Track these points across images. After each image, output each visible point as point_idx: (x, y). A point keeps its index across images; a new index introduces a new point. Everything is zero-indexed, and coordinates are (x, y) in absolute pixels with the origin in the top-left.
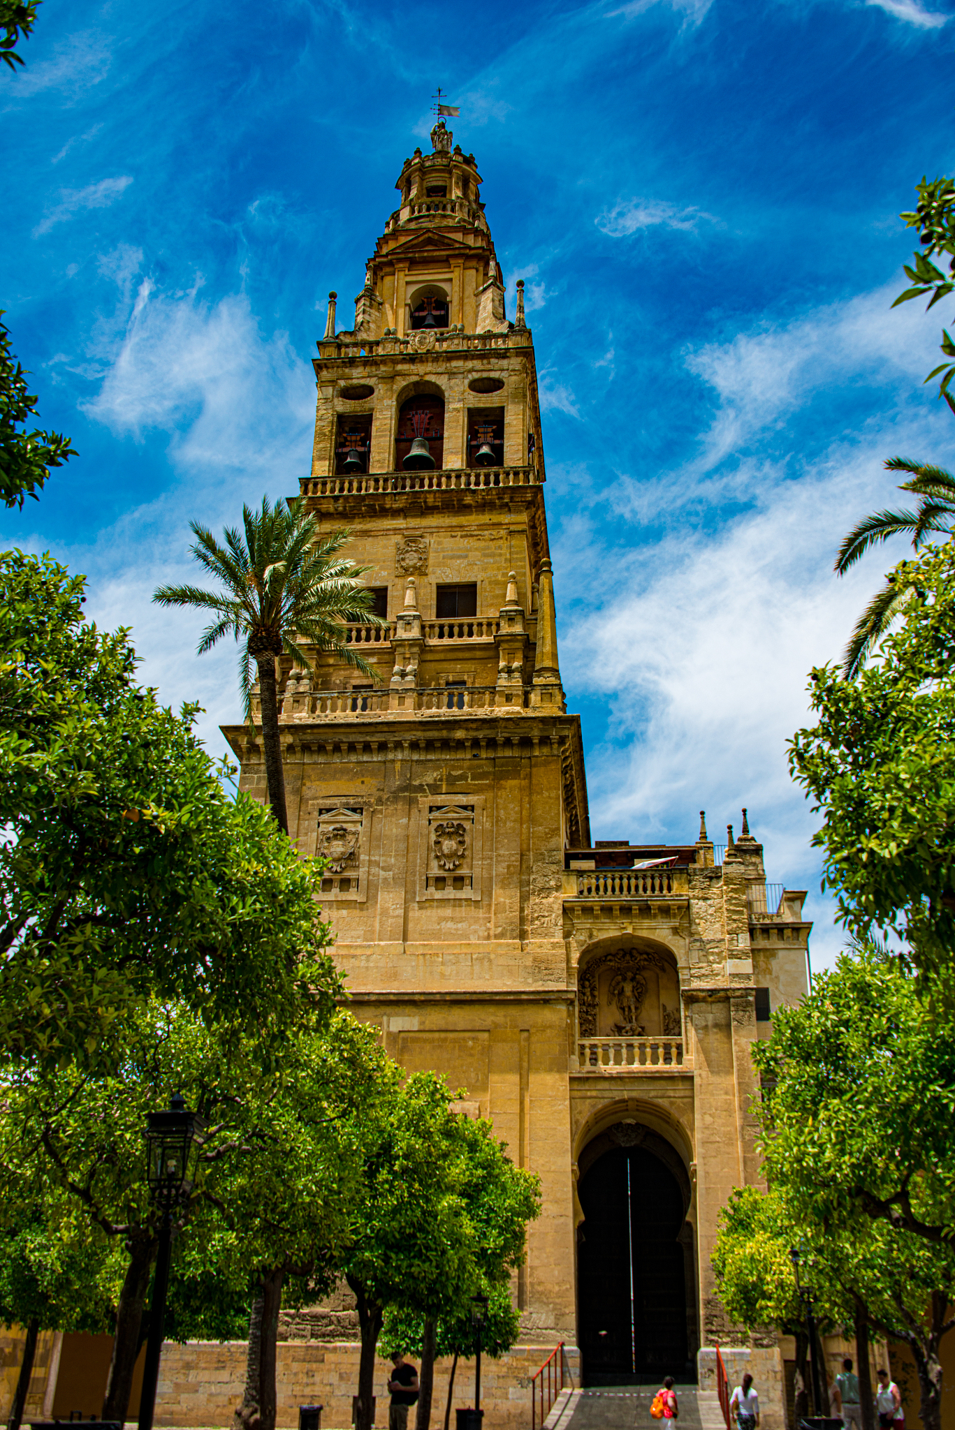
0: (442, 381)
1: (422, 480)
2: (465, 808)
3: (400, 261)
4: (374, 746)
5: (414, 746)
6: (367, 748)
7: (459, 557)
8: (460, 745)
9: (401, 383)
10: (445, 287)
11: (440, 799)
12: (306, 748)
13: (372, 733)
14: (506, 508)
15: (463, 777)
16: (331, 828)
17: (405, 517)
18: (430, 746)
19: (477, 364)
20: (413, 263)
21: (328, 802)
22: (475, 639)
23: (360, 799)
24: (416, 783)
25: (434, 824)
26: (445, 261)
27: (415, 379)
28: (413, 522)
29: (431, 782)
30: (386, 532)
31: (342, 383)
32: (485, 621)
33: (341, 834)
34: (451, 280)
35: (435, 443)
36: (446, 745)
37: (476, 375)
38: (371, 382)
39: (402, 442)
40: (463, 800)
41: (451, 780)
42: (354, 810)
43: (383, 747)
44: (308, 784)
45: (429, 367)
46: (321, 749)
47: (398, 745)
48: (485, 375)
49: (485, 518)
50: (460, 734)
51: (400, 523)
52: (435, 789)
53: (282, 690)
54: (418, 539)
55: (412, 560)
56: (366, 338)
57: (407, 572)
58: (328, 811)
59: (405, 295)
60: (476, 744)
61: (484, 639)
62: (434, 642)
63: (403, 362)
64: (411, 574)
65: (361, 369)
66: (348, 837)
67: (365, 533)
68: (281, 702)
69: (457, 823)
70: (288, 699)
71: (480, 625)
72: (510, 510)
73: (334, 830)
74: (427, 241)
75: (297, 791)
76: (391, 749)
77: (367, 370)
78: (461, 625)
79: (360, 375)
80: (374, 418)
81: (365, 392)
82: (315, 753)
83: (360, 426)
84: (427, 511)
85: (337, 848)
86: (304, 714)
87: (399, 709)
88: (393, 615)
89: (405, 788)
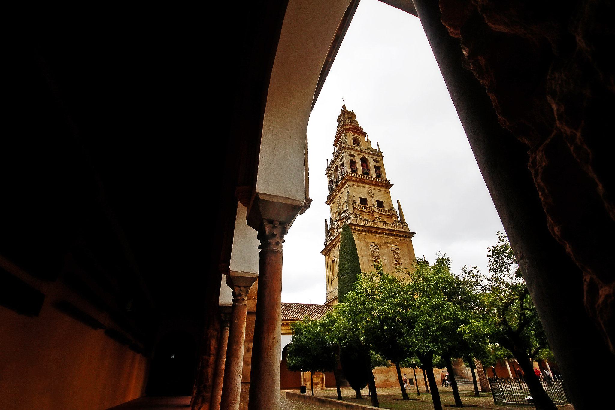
0: (368, 158)
2: (397, 248)
3: (350, 130)
4: (378, 233)
5: (386, 234)
6: (377, 233)
7: (379, 196)
8: (394, 235)
9: (360, 156)
11: (392, 246)
12: (365, 231)
13: (379, 230)
15: (395, 242)
16: (373, 249)
18: (389, 235)
19: (374, 156)
20: (353, 132)
21: (371, 244)
22: (386, 213)
23: (377, 244)
24: (387, 242)
25: (393, 251)
26: (358, 133)
27: (363, 156)
28: (369, 186)
29: (390, 242)
31: (349, 153)
33: (375, 251)
34: (360, 137)
35: (369, 170)
36: (391, 235)
37: (374, 159)
38: (355, 154)
39: (363, 168)
41: (393, 242)
42: (377, 246)
43: (380, 233)
44: (367, 239)
45: (365, 155)
46: (368, 232)
47: (383, 233)
48: (376, 159)
49: (382, 189)
50: (394, 233)
51: (366, 186)
52: (391, 244)
53: (356, 217)
54: (371, 190)
55: (371, 194)
56: (350, 145)
57: (370, 196)
58: (372, 245)
59: (352, 138)
60: (397, 235)
61: (388, 214)
62: (380, 212)
63: (360, 152)
64: (371, 197)
65: (352, 151)
66: (377, 252)
67: (360, 186)
68: (356, 220)
69: (397, 252)
70: (358, 219)
71: (386, 210)
72: (387, 188)
73: (374, 250)
74: (355, 128)
75: (365, 240)
76: (381, 234)
77: (353, 152)
78: (383, 210)
79: (352, 152)
80: (357, 162)
81: (353, 156)
82: (367, 232)
83: (353, 163)
84: (372, 184)
85: (376, 254)
86: (362, 224)
87: (380, 226)
88: (369, 205)
89: (385, 243)
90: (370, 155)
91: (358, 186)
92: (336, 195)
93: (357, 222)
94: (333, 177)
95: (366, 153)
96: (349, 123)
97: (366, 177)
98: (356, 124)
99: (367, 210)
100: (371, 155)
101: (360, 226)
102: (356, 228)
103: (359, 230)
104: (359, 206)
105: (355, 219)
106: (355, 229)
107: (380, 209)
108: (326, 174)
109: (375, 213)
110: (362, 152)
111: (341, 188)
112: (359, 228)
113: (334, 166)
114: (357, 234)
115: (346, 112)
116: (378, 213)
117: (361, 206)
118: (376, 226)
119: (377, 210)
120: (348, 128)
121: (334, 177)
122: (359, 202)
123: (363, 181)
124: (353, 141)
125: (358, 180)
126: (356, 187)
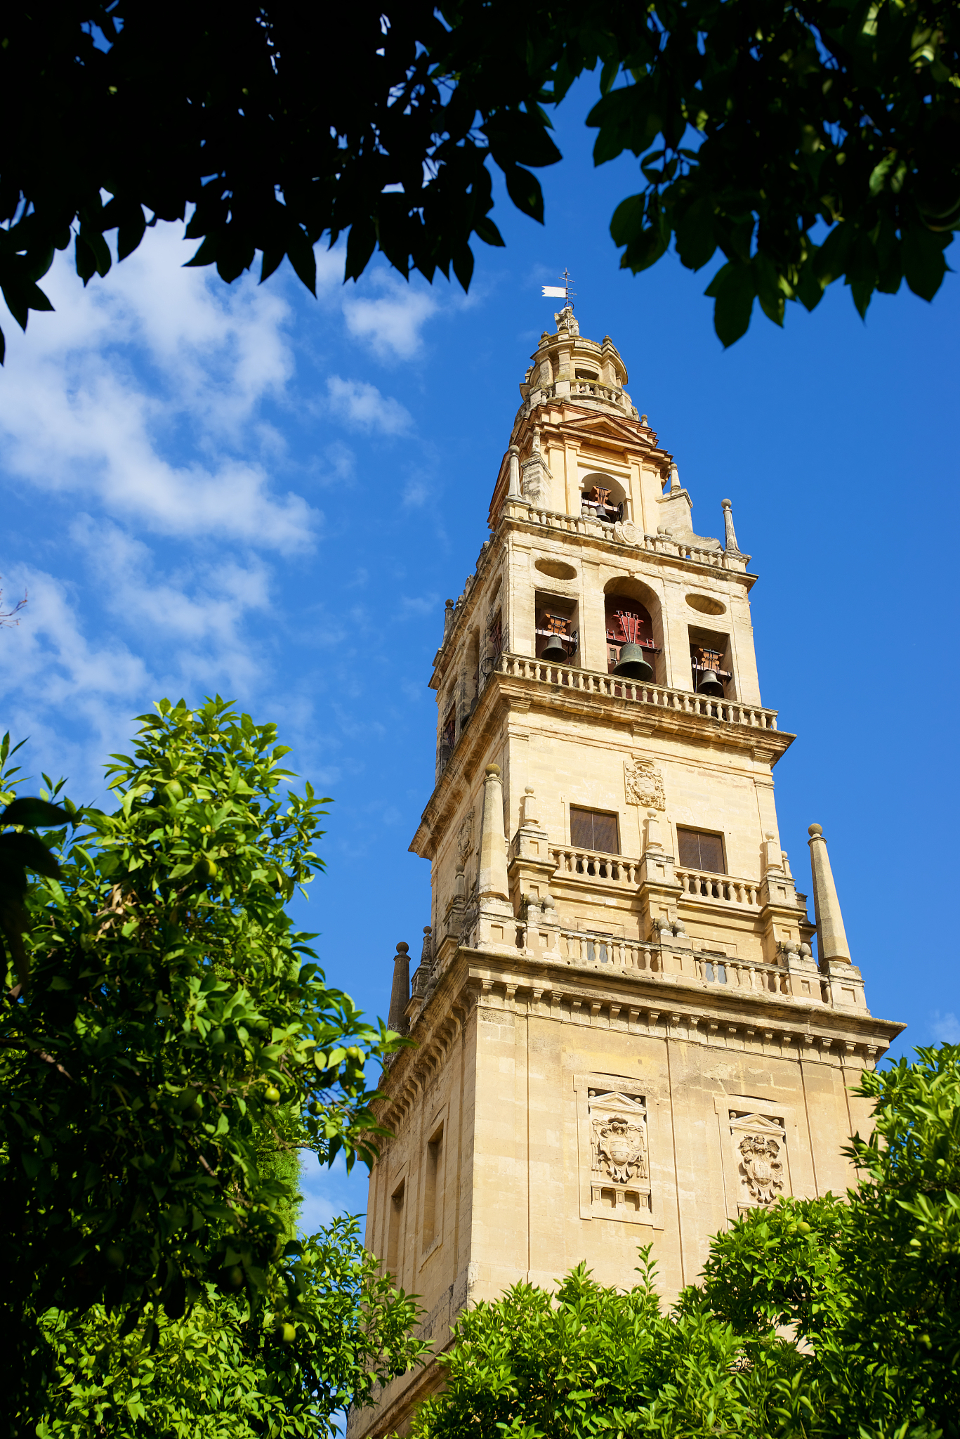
0: (656, 585)
1: (650, 693)
2: (772, 1119)
3: (572, 437)
4: (655, 1016)
5: (704, 1025)
6: (643, 1017)
7: (700, 797)
8: (759, 1035)
9: (609, 574)
10: (623, 482)
11: (742, 1104)
12: (566, 1002)
13: (659, 999)
14: (747, 752)
15: (763, 1078)
16: (608, 1116)
17: (632, 733)
18: (723, 1029)
19: (693, 577)
20: (586, 445)
21: (600, 1082)
22: (733, 903)
23: (638, 1084)
24: (709, 1075)
25: (739, 1137)
26: (621, 454)
27: (626, 574)
28: (643, 742)
29: (726, 1077)
30: (610, 746)
31: (539, 555)
32: (743, 883)
33: (618, 1126)
34: (628, 477)
35: (654, 653)
36: (742, 1032)
37: (695, 590)
38: (572, 562)
39: (617, 645)
40: (769, 1108)
41: (753, 1081)
42: (633, 1097)
43: (665, 1019)
44: (569, 1050)
45: (634, 564)
46: (587, 1007)
47: (685, 1021)
48: (704, 592)
49: (726, 758)
50: (762, 1022)
51: (623, 737)
52: (731, 1087)
53: (521, 915)
54: (649, 763)
55: (647, 787)
56: (562, 512)
57: (639, 799)
58: (599, 1092)
59: (578, 477)
60: (778, 1038)
61: (745, 905)
62: (686, 895)
63: (610, 550)
64: (647, 805)
65: (560, 544)
66: (630, 1134)
67: (585, 741)
68: (520, 931)
69: (767, 1138)
70: (532, 930)
71: (737, 887)
72: (753, 757)
73: (611, 1121)
74: (602, 426)
75: (557, 1058)
76: (674, 1025)
77: (567, 547)
78: (715, 882)
79: (558, 551)
80: (580, 605)
81: (567, 572)
82: (577, 1009)
83: (555, 611)
84: (660, 733)
85: (621, 1146)
86: (554, 955)
87: (676, 972)
88: (630, 849)
89: (696, 1080)
90: (668, 569)
91: (566, 738)
92: (457, 796)
93: (520, 943)
94: (457, 693)
95: (646, 559)
96: (574, 397)
97: (629, 687)
98: (613, 405)
99: (609, 881)
100: (675, 571)
101: (534, 969)
102: (507, 978)
103: (524, 995)
104: (556, 854)
105: (511, 926)
106: (499, 989)
107: (692, 877)
108: (433, 684)
109: (652, 897)
110: (619, 548)
111: (478, 754)
112: (523, 981)
113: (466, 637)
114: (508, 1016)
115: (566, 347)
116: (673, 900)
117: (568, 856)
118: (646, 974)
119: (671, 879)
120: (557, 427)
121: (464, 694)
122: (559, 832)
123: (603, 709)
124: (588, 495)
125: (570, 703)
126: (553, 742)
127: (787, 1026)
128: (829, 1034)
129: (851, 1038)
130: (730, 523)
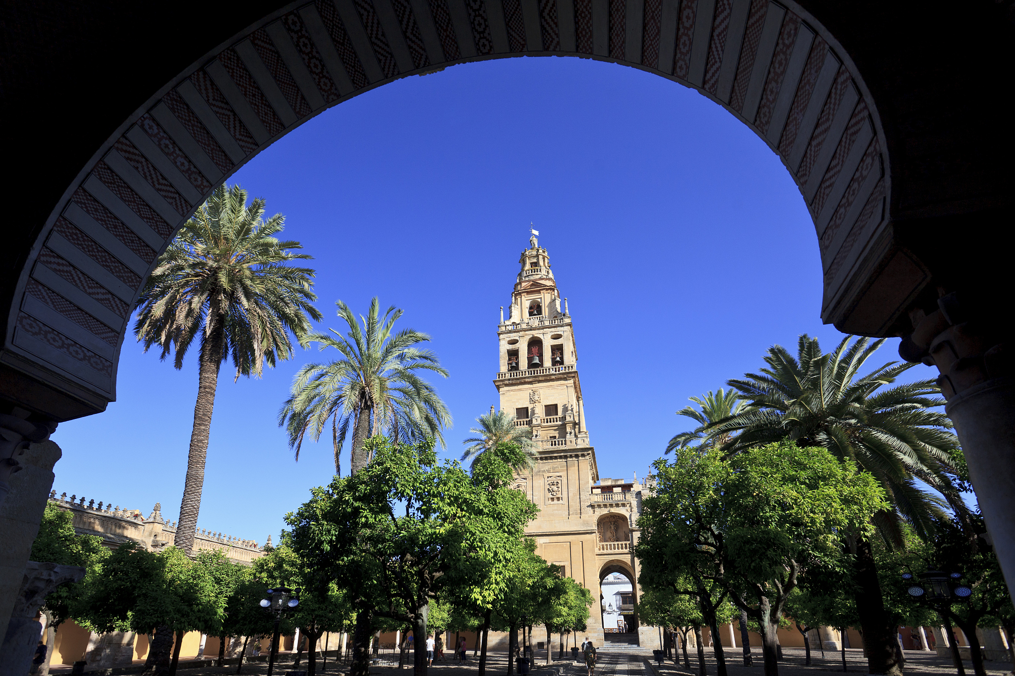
0: (541, 336)
1: (537, 371)
2: (558, 477)
3: (523, 292)
5: (541, 459)
7: (551, 395)
8: (556, 458)
9: (527, 338)
10: (539, 300)
11: (550, 474)
14: (565, 379)
15: (557, 468)
17: (532, 384)
18: (546, 459)
19: (553, 329)
20: (528, 293)
22: (558, 423)
23: (525, 475)
24: (542, 470)
25: (549, 482)
26: (539, 292)
27: (531, 336)
28: (535, 385)
29: (547, 469)
30: (525, 390)
31: (508, 339)
32: (561, 417)
34: (542, 298)
35: (541, 356)
36: (551, 458)
37: (553, 333)
38: (517, 338)
39: (530, 359)
40: (558, 474)
41: (554, 468)
42: (524, 479)
45: (537, 331)
47: (536, 459)
48: (556, 333)
49: (559, 383)
50: (556, 455)
51: (531, 386)
52: (549, 471)
54: (537, 391)
55: (536, 397)
56: (520, 321)
59: (527, 305)
60: (561, 457)
61: (561, 422)
63: (528, 331)
64: (535, 403)
65: (514, 333)
66: (522, 487)
67: (520, 390)
69: (556, 481)
71: (559, 418)
72: (567, 379)
73: (518, 485)
74: (532, 284)
77: (516, 334)
78: (553, 418)
79: (513, 336)
80: (520, 350)
81: (516, 342)
83: (513, 354)
84: (540, 381)
88: (531, 416)
89: (540, 471)
90: (545, 330)
91: (514, 391)
95: (539, 329)
97: (531, 371)
98: (537, 274)
100: (547, 329)
107: (547, 419)
109: (534, 428)
110: (530, 329)
116: (539, 428)
117: (515, 422)
119: (539, 422)
123: (523, 381)
124: (531, 308)
125: (514, 382)
126: (512, 393)
127: (562, 454)
128: (573, 454)
129: (580, 453)
130: (567, 306)
